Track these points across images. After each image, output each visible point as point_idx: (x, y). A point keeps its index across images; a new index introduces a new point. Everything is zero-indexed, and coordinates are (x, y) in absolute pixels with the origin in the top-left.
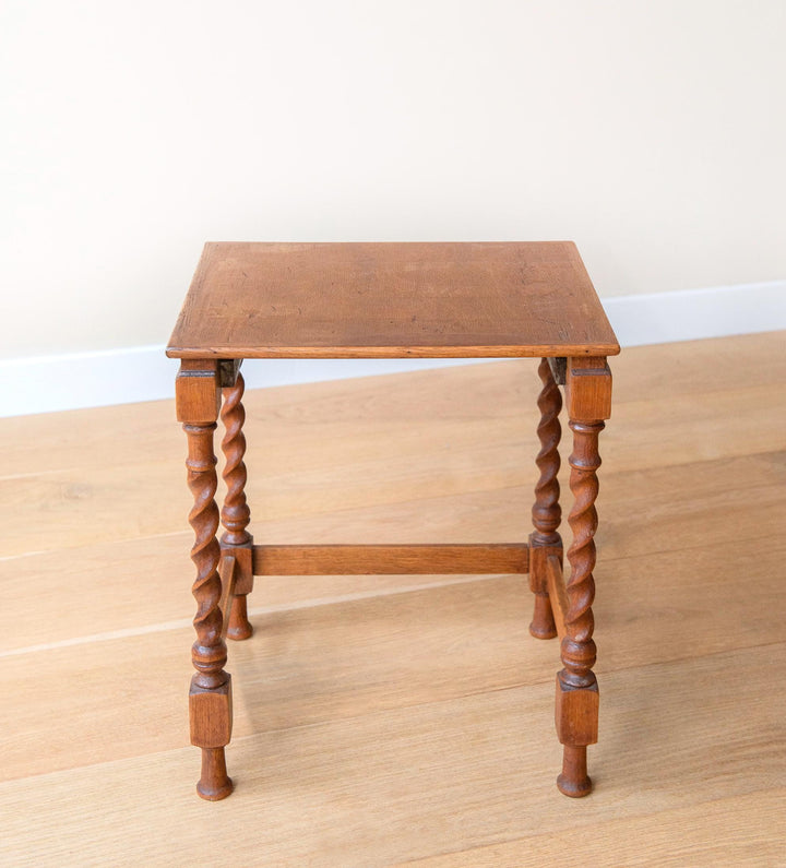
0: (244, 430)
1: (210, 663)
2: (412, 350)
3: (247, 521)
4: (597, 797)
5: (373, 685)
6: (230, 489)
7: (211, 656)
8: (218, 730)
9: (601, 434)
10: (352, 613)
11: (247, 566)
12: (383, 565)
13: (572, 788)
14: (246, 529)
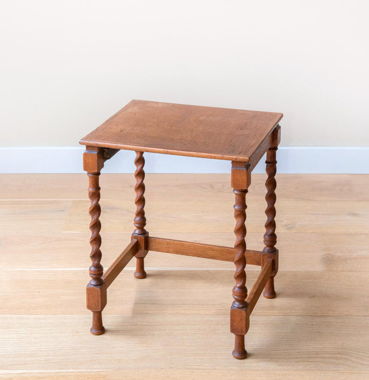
2: (169, 150)
3: (145, 224)
4: (247, 361)
5: (183, 304)
6: (138, 209)
7: (95, 272)
8: (97, 304)
12: (200, 253)
14: (144, 228)
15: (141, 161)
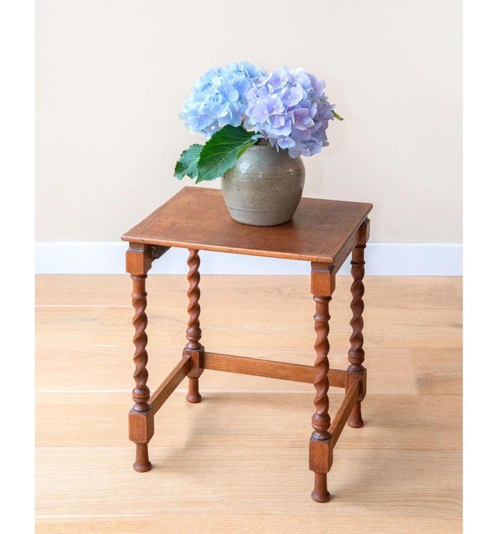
0: (200, 286)
1: (139, 398)
3: (199, 337)
4: (330, 504)
5: (248, 434)
6: (191, 318)
7: (139, 395)
8: (142, 434)
9: (331, 304)
10: (259, 399)
11: (197, 362)
12: (269, 372)
13: (317, 497)
14: (199, 341)
15: (195, 260)
